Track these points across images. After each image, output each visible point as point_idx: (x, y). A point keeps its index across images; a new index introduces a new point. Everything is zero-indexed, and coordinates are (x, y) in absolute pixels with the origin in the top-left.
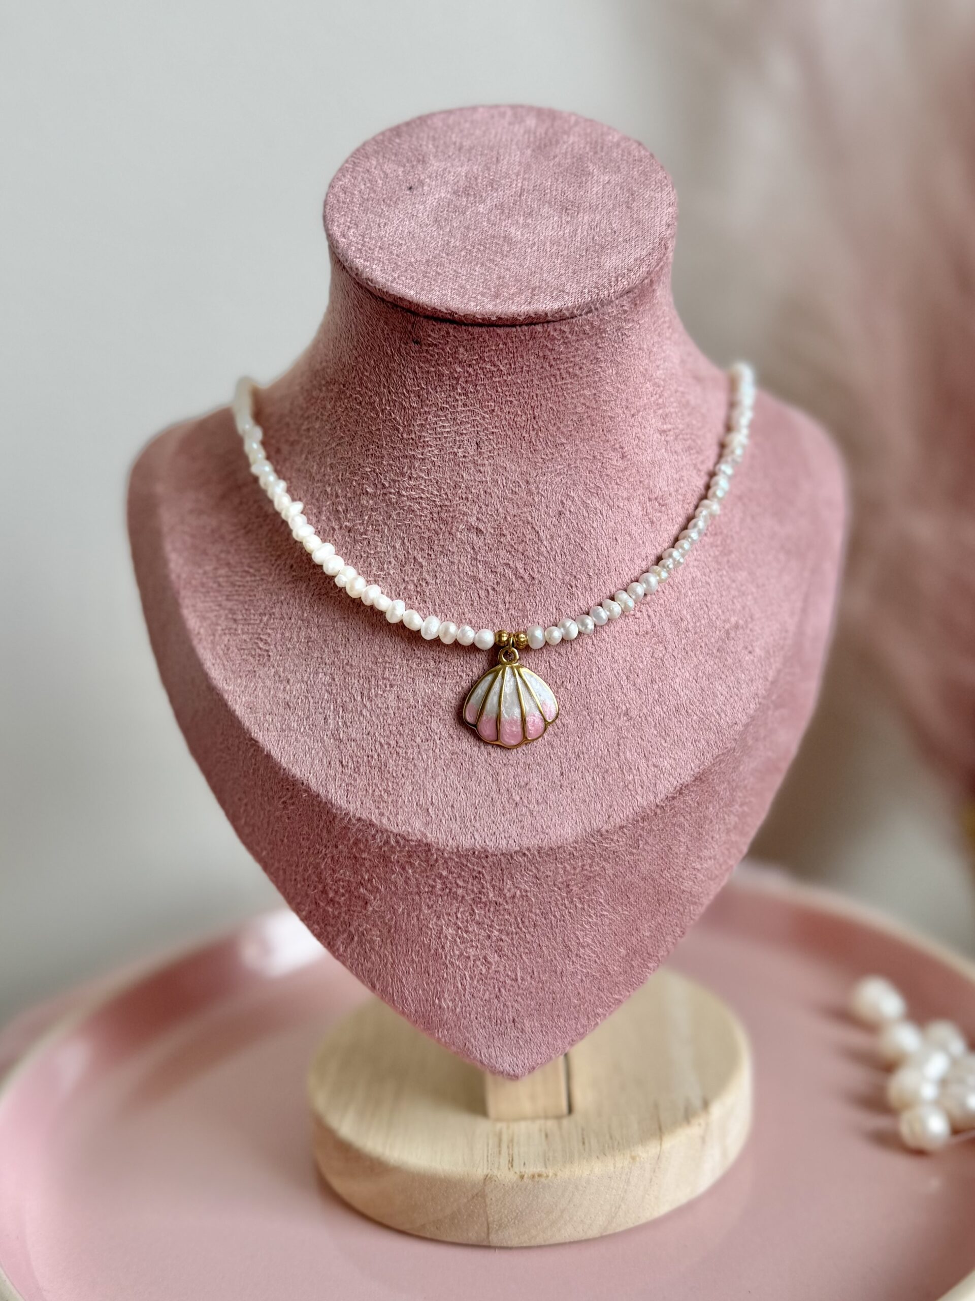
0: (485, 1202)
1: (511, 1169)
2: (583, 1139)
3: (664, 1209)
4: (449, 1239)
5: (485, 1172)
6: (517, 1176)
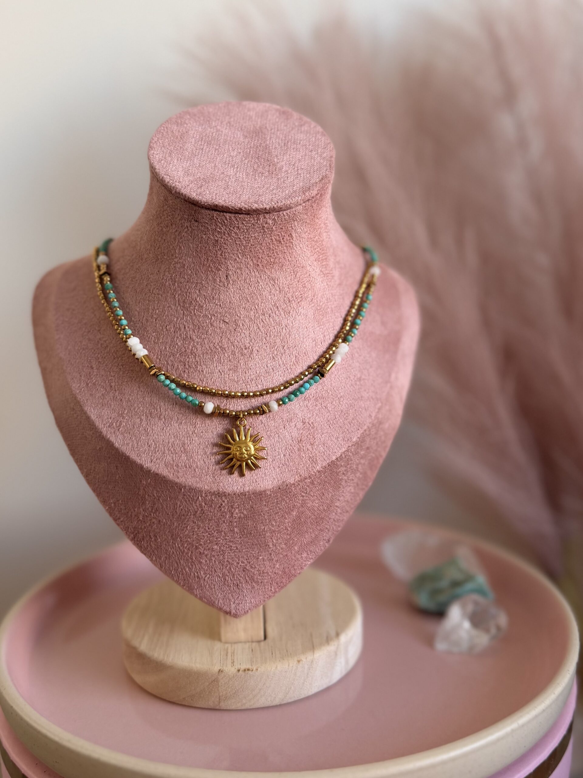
0: (218, 685)
1: (233, 666)
2: (272, 652)
3: (314, 690)
4: (198, 706)
5: (219, 668)
6: (236, 670)
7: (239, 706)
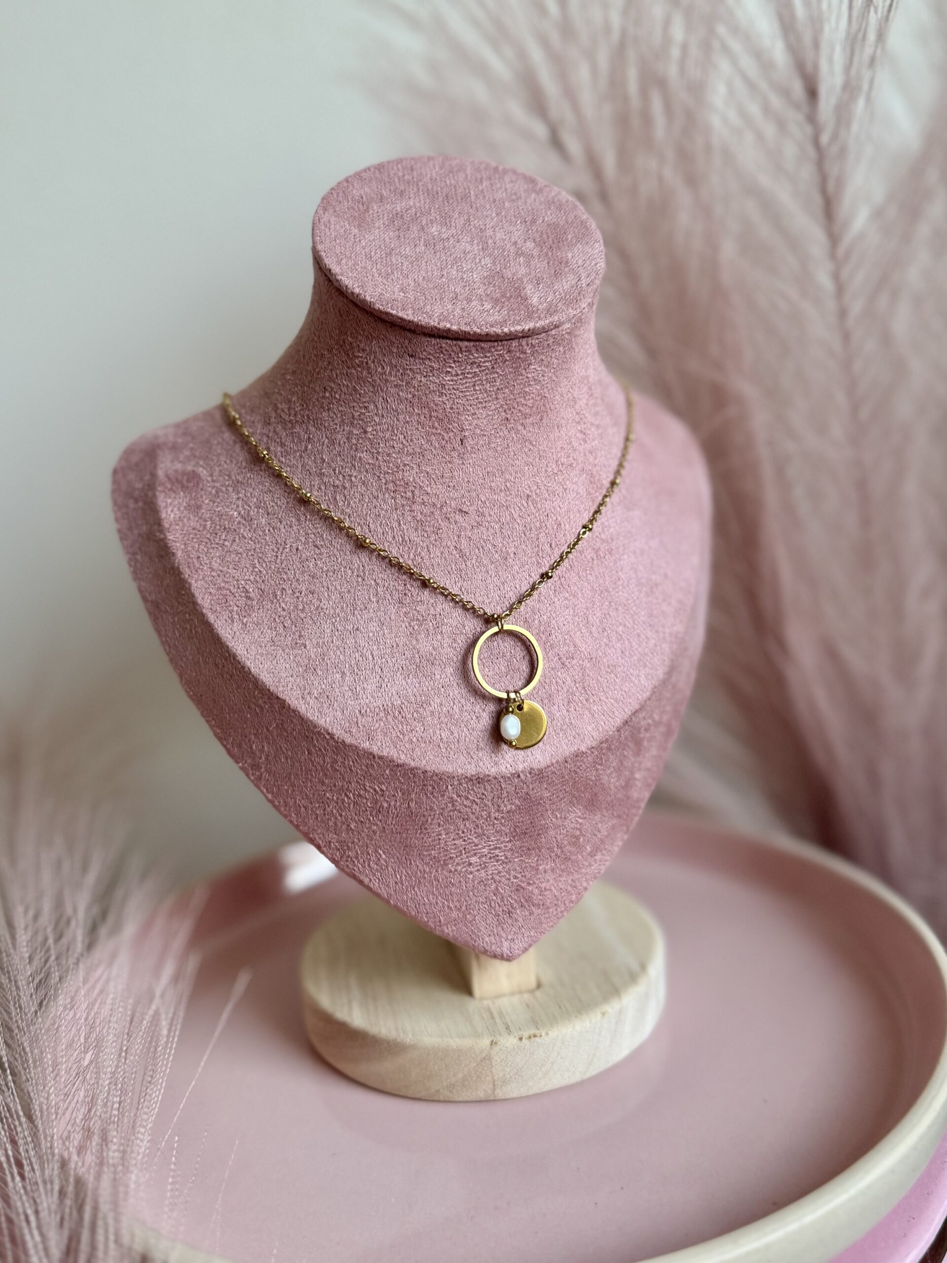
0: (491, 1064)
1: (510, 1034)
2: (559, 1005)
4: (460, 1099)
5: (490, 1039)
6: (517, 1039)
7: (523, 1092)
